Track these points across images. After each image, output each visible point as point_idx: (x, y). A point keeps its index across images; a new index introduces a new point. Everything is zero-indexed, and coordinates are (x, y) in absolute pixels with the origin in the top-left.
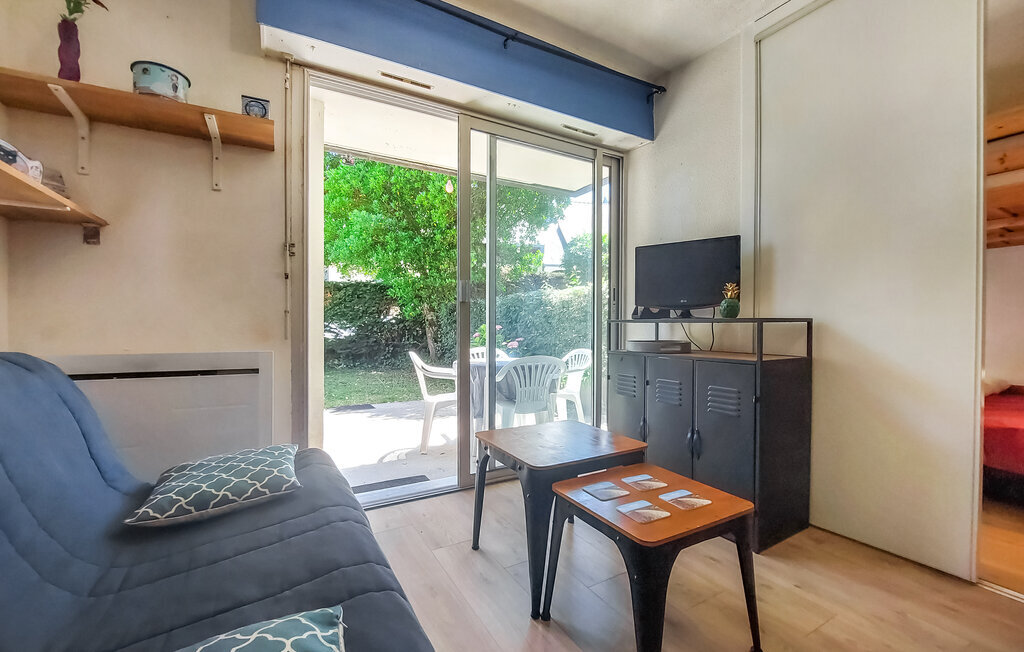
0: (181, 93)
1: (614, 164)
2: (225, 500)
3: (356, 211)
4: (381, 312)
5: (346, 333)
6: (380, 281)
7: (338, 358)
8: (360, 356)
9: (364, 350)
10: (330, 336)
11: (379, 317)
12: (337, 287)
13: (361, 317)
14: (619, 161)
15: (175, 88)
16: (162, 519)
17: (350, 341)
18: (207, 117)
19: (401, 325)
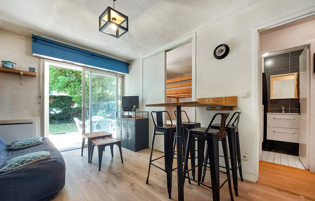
0: (14, 67)
1: (122, 77)
2: (28, 145)
3: (61, 76)
4: (71, 105)
5: (58, 112)
6: (70, 96)
7: (56, 120)
8: (64, 119)
9: (65, 117)
10: (52, 113)
11: (70, 107)
12: (55, 97)
13: (63, 107)
14: (123, 76)
15: (13, 66)
16: (16, 148)
17: (60, 114)
18: (20, 72)
19: (78, 109)
